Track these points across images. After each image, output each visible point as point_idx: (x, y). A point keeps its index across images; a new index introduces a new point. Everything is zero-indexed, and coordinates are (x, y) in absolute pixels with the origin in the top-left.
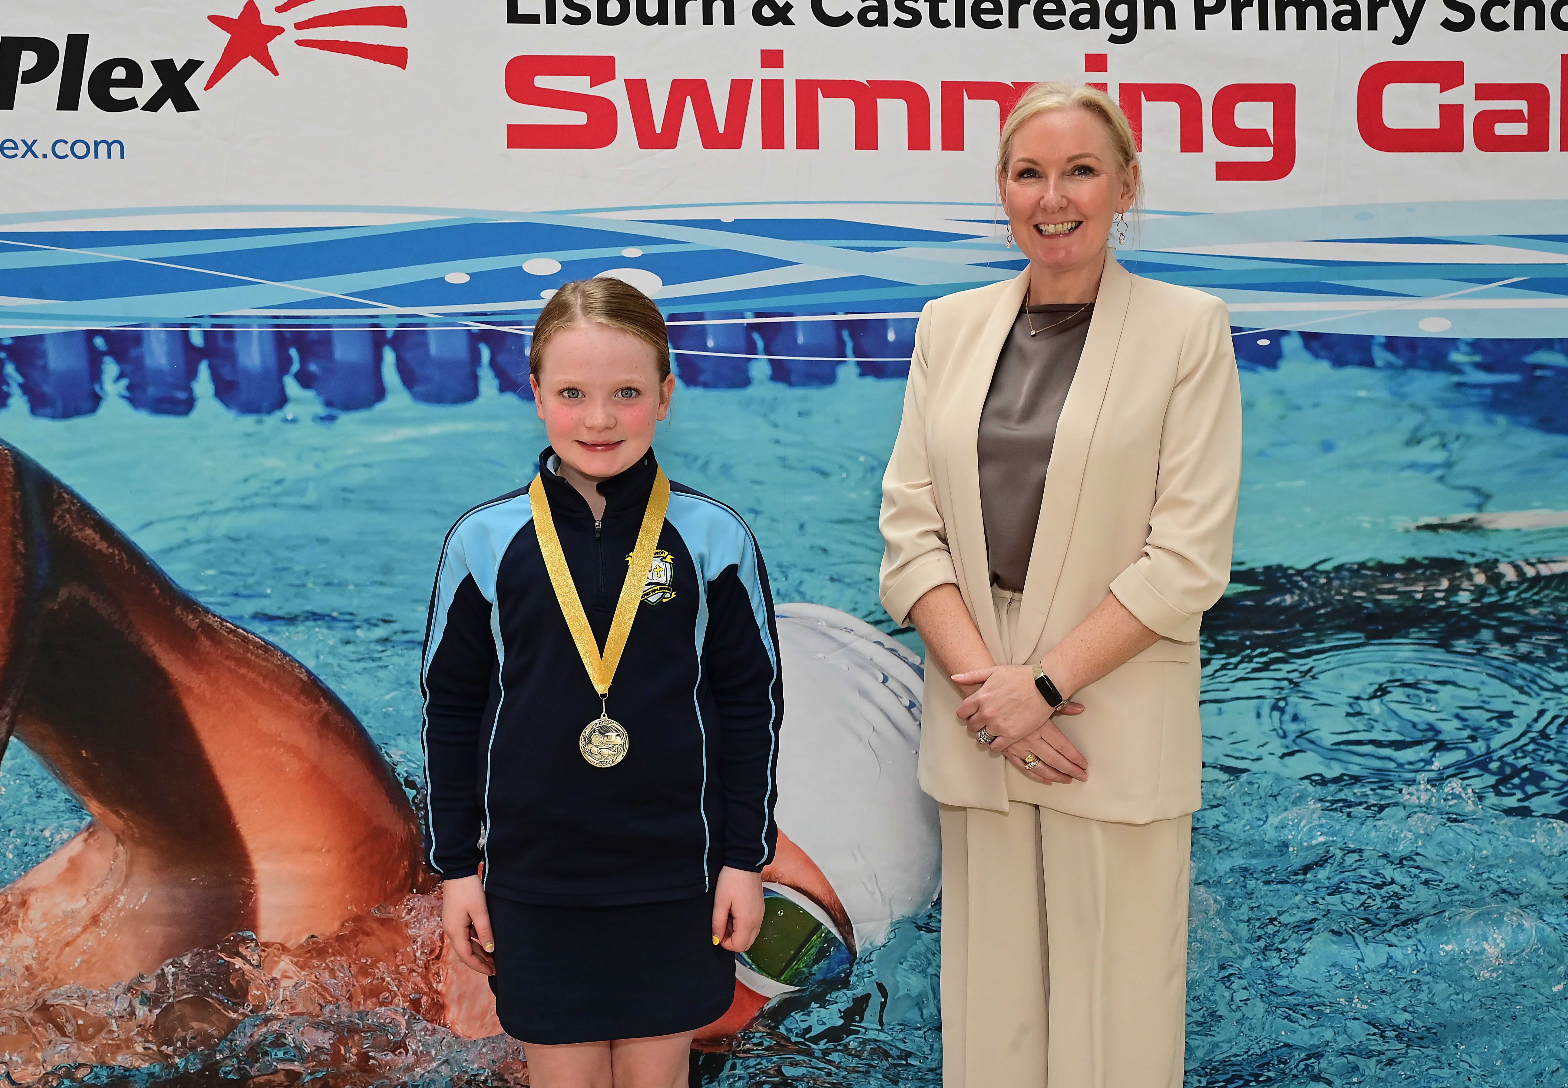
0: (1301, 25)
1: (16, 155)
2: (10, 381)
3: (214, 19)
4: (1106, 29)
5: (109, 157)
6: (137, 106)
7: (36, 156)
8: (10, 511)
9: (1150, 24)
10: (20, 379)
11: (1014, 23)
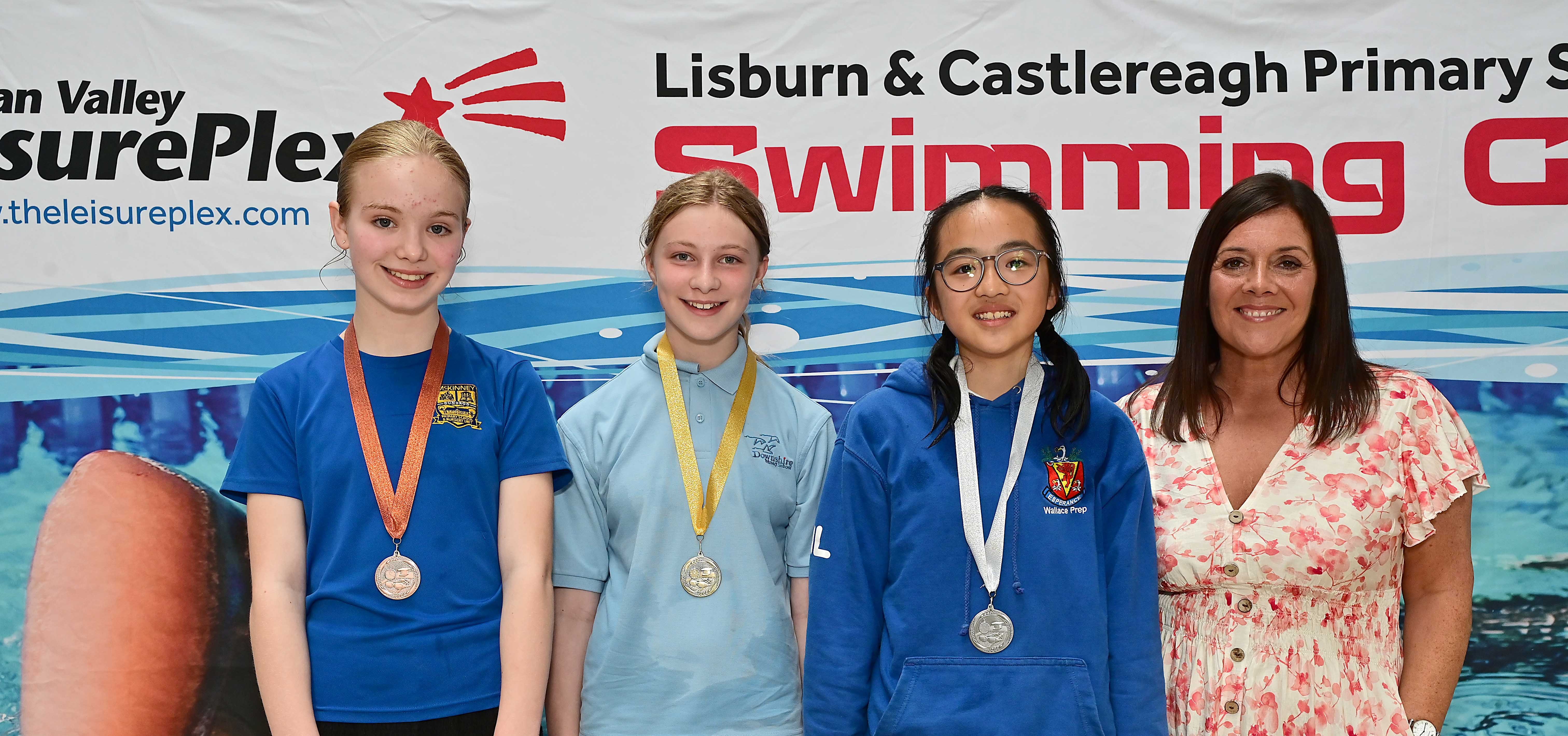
0: (1409, 85)
1: (212, 222)
2: (207, 428)
3: (389, 96)
4: (1220, 92)
5: (295, 223)
6: (321, 177)
7: (229, 223)
8: (206, 546)
9: (1262, 87)
10: (215, 426)
11: (1132, 88)
